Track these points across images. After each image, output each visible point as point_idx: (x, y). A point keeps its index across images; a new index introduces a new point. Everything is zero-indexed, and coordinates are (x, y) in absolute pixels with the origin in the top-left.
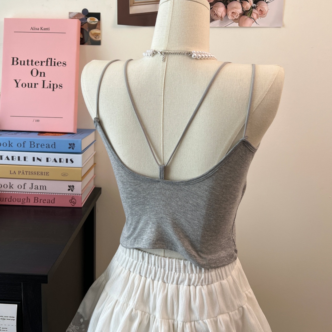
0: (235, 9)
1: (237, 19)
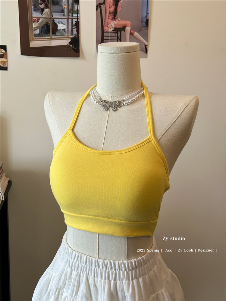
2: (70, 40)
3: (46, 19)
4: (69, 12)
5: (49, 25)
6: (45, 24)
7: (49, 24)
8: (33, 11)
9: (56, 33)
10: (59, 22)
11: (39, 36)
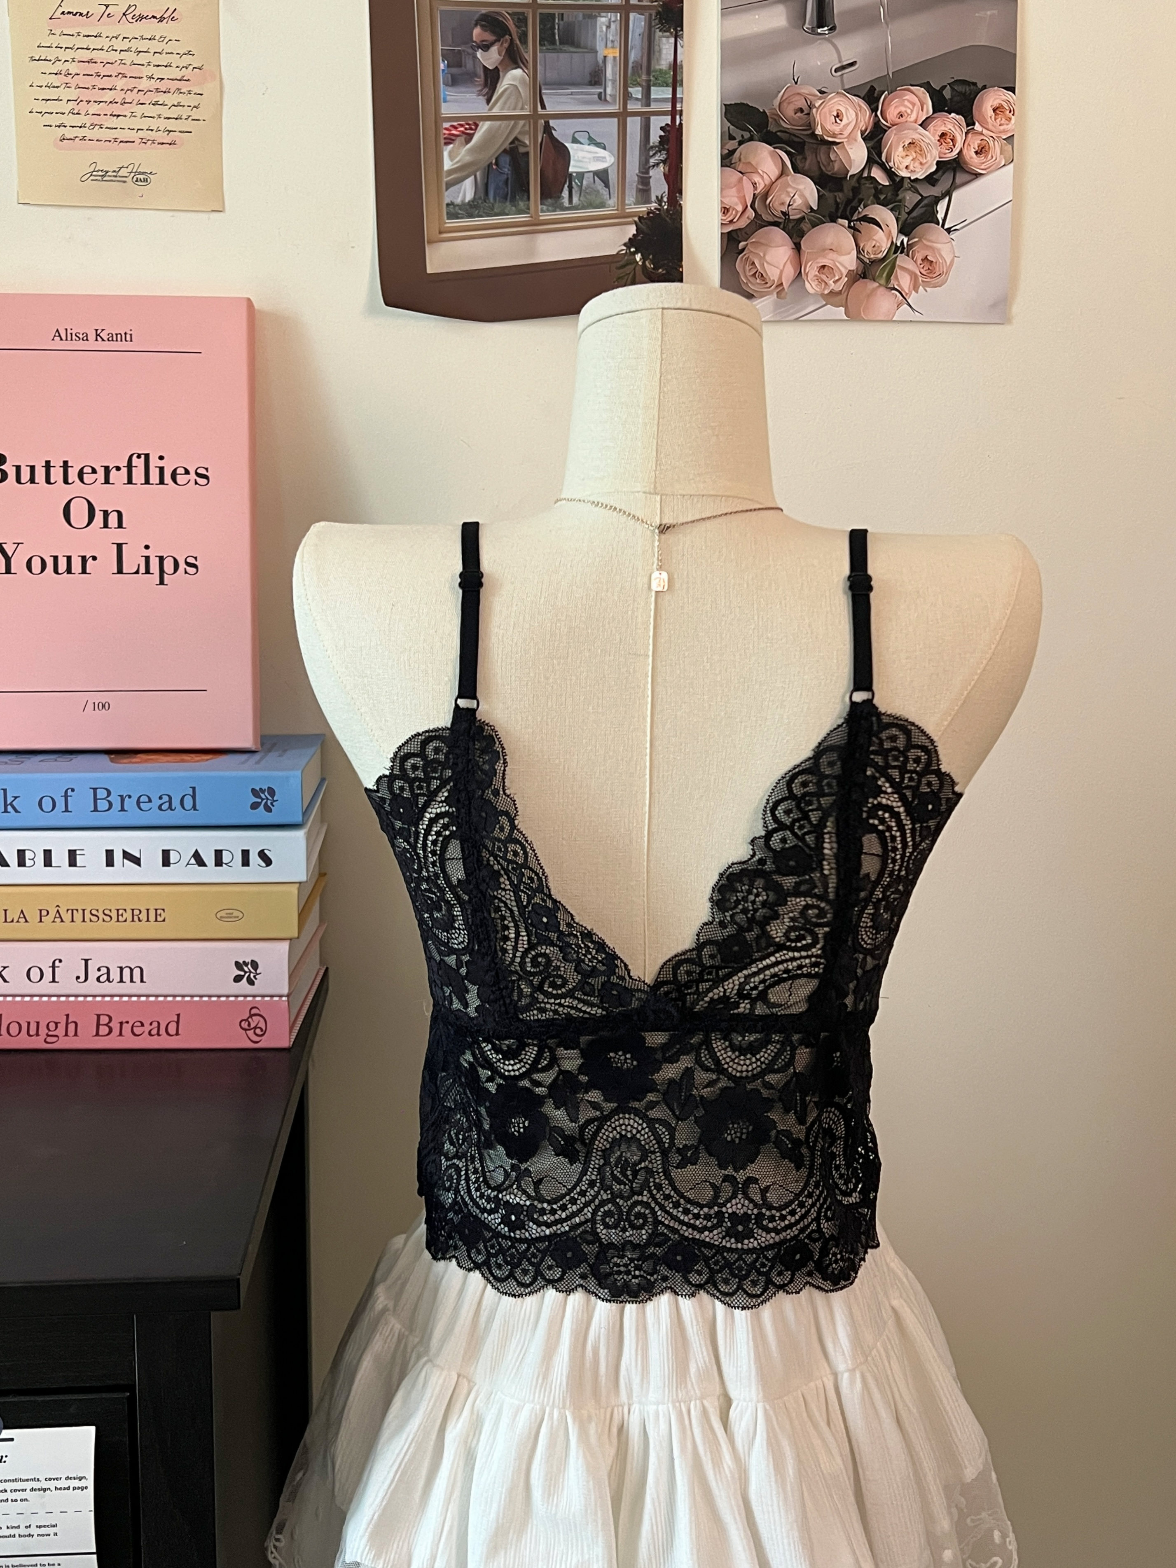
0: (832, 256)
1: (838, 293)
2: (632, 230)
3: (513, 122)
4: (627, 80)
5: (527, 154)
6: (505, 151)
7: (525, 146)
8: (442, 86)
9: (559, 197)
10: (576, 135)
11: (471, 216)
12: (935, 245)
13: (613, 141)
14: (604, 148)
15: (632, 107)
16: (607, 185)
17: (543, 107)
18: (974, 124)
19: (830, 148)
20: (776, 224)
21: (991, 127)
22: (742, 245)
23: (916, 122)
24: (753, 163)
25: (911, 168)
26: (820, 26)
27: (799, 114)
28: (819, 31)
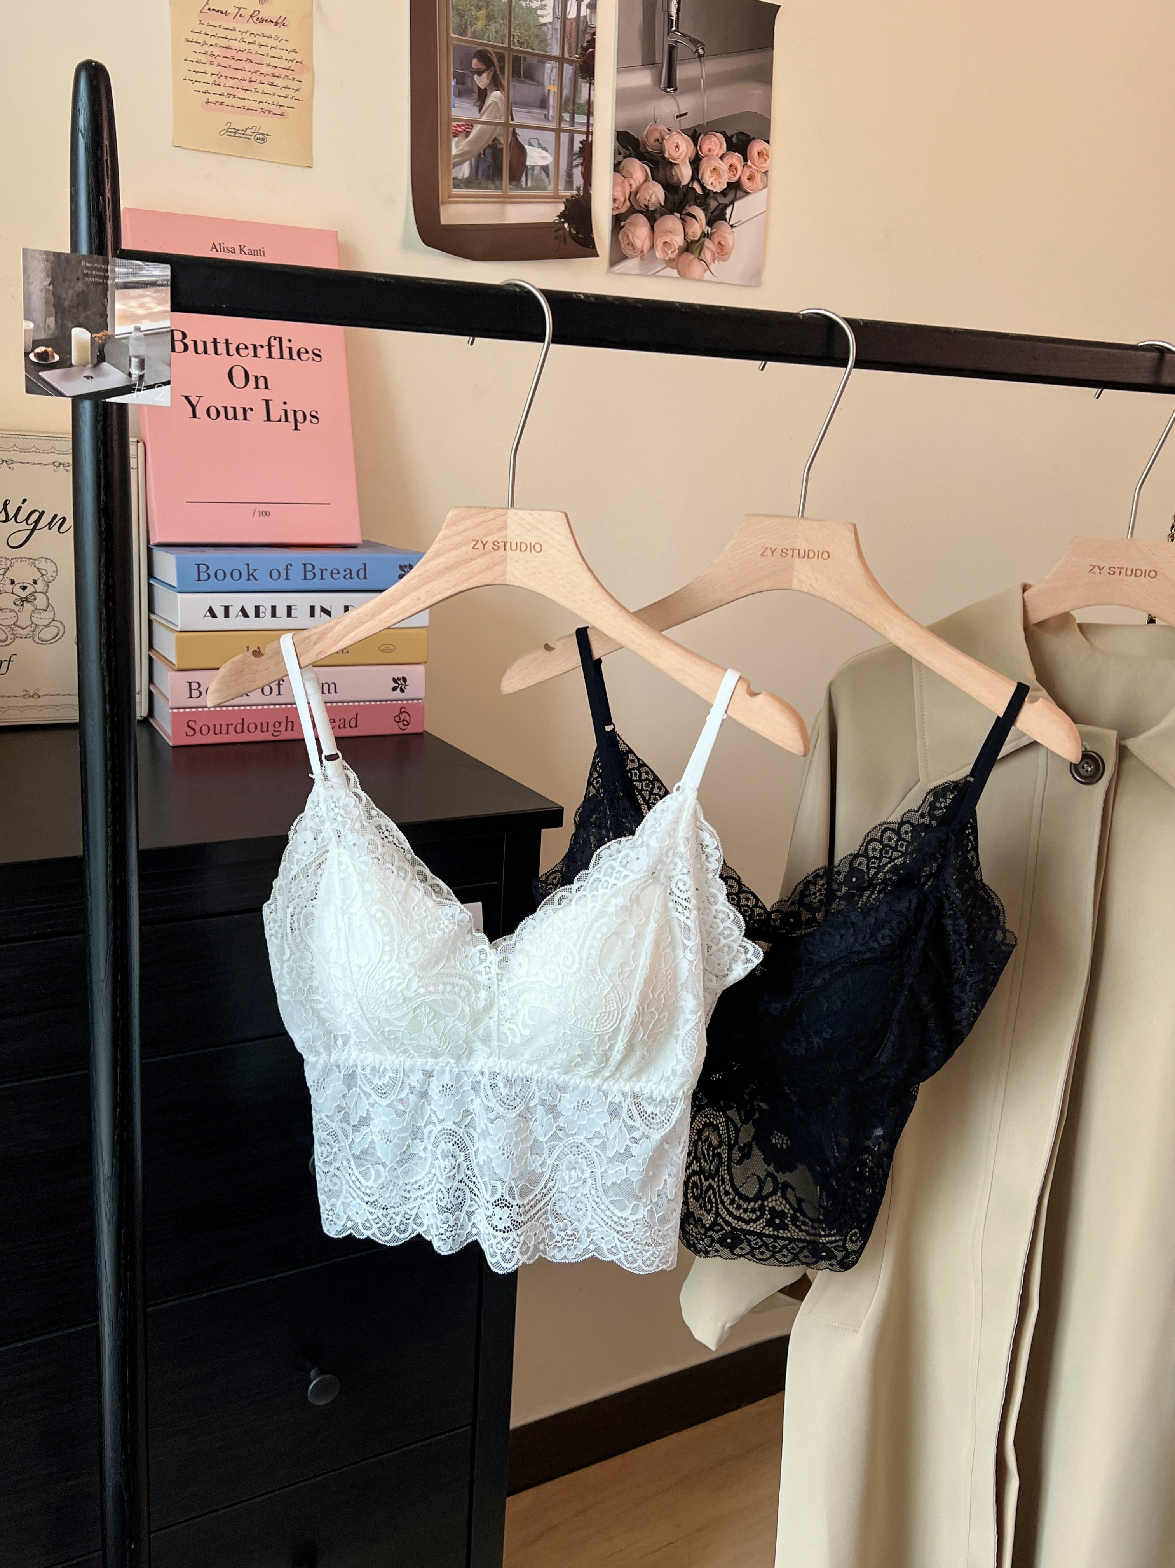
0: (671, 236)
1: (674, 260)
2: (562, 207)
3: (494, 127)
4: (562, 107)
5: (502, 149)
6: (489, 146)
7: (501, 144)
8: (452, 96)
9: (519, 180)
10: (531, 140)
11: (467, 187)
12: (725, 235)
13: (552, 147)
14: (547, 151)
15: (565, 126)
16: (548, 175)
17: (512, 119)
18: (747, 161)
19: (672, 167)
20: (642, 212)
21: (756, 164)
22: (623, 223)
23: (717, 155)
24: (631, 170)
25: (714, 184)
26: (669, 87)
27: (657, 143)
28: (669, 90)
